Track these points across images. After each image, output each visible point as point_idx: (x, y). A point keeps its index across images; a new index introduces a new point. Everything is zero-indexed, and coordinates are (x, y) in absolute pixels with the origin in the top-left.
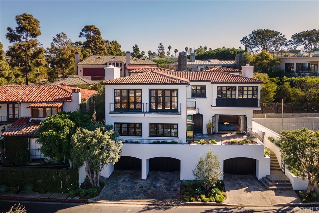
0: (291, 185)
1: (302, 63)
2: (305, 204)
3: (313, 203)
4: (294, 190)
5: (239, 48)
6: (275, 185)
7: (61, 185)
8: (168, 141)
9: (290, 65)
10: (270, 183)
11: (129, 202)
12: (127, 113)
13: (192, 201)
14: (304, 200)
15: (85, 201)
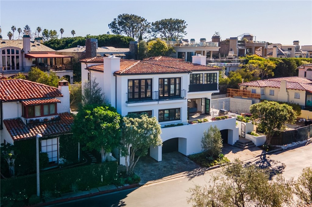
0: (253, 144)
1: (191, 52)
2: (269, 152)
3: (272, 151)
4: (256, 146)
5: (107, 33)
6: (247, 146)
7: (102, 179)
8: (175, 124)
9: (181, 54)
10: (244, 145)
11: (170, 177)
12: (143, 102)
13: (213, 166)
14: (268, 150)
15: (137, 185)
